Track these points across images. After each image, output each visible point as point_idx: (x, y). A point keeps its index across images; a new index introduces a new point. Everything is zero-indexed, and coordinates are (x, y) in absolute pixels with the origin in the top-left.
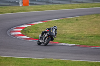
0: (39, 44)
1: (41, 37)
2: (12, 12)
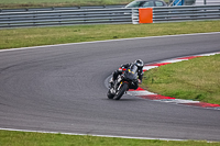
1: (111, 84)
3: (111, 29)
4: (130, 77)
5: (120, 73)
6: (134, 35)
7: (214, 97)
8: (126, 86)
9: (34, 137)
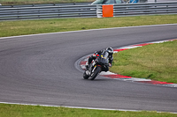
0: (86, 77)
1: (87, 67)
2: (83, 28)
3: (80, 21)
4: (103, 62)
5: (94, 58)
6: (99, 26)
7: (163, 76)
8: (100, 69)
9: (18, 109)
